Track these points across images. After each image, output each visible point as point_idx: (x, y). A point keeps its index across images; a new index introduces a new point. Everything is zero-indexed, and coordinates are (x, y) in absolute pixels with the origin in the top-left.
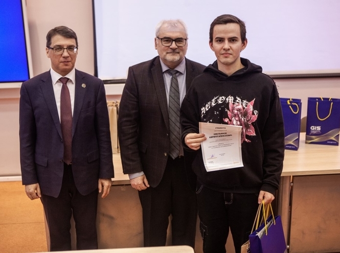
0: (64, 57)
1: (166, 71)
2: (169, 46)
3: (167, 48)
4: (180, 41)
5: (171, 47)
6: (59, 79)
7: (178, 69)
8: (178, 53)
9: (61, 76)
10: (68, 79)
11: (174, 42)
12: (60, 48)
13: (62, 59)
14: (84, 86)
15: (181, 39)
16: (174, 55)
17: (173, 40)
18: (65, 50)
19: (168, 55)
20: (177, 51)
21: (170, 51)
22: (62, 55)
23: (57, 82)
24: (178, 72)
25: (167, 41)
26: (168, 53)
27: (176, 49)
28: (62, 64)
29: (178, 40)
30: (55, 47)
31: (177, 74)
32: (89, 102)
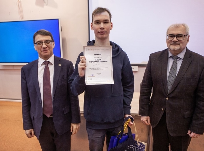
0: (43, 48)
1: (171, 57)
2: (172, 40)
3: (171, 41)
4: (180, 36)
5: (173, 40)
6: (43, 63)
7: (179, 56)
8: (179, 44)
9: (45, 61)
10: (49, 62)
11: (175, 37)
12: (40, 42)
13: (42, 49)
14: (60, 65)
15: (181, 35)
16: (175, 46)
17: (175, 36)
18: (44, 43)
19: (171, 46)
20: (178, 43)
21: (172, 43)
22: (42, 46)
23: (42, 64)
24: (178, 58)
25: (171, 36)
26: (171, 44)
27: (177, 41)
28: (42, 52)
29: (179, 36)
30: (37, 42)
31: (178, 60)
32: (64, 75)
